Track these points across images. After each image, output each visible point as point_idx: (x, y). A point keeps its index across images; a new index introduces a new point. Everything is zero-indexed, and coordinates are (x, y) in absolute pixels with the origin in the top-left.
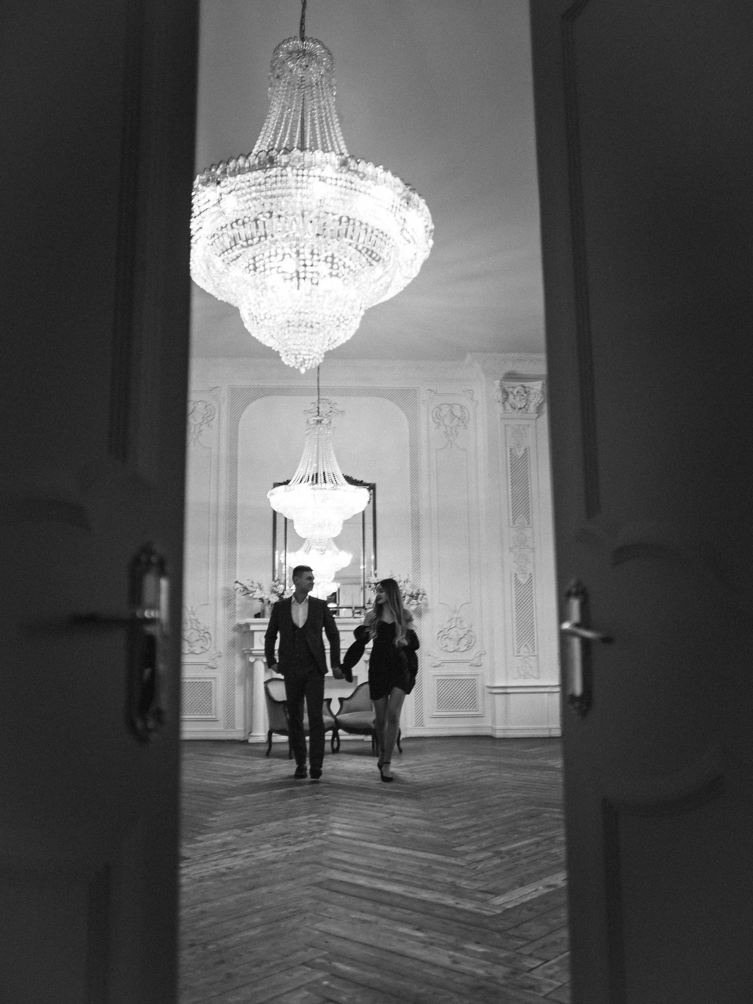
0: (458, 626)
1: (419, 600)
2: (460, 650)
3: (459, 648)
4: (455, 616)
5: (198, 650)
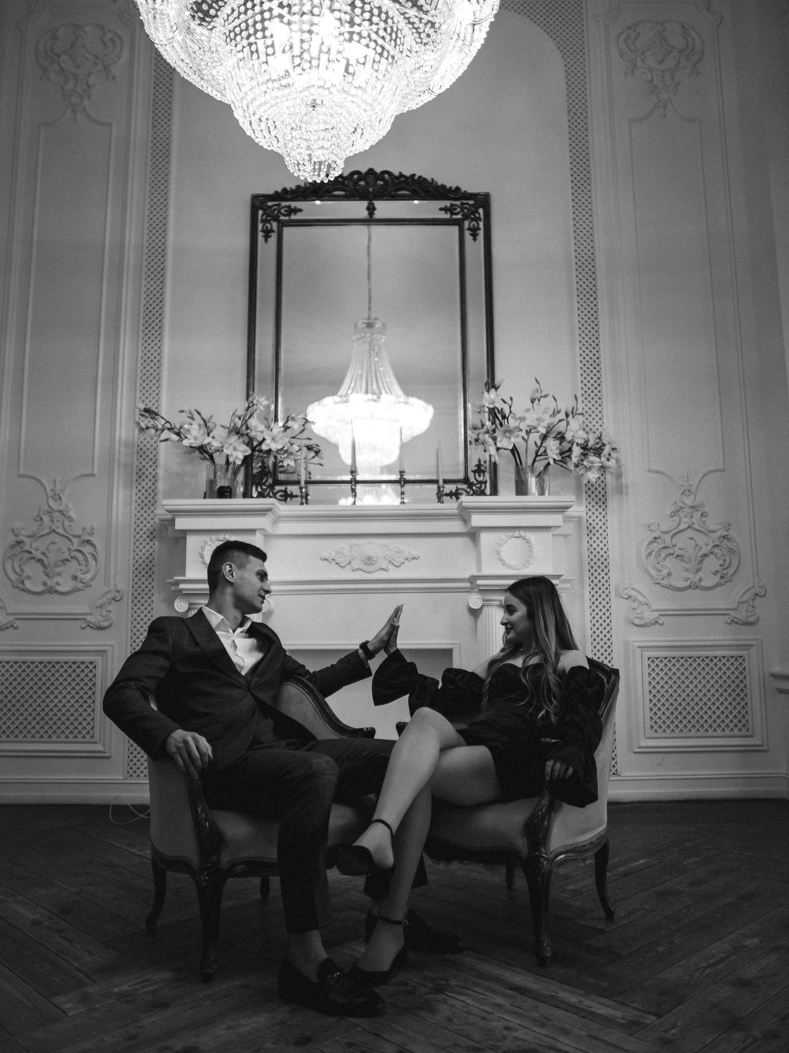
0: (696, 526)
1: (603, 459)
2: (703, 584)
3: (700, 580)
4: (689, 501)
5: (65, 585)
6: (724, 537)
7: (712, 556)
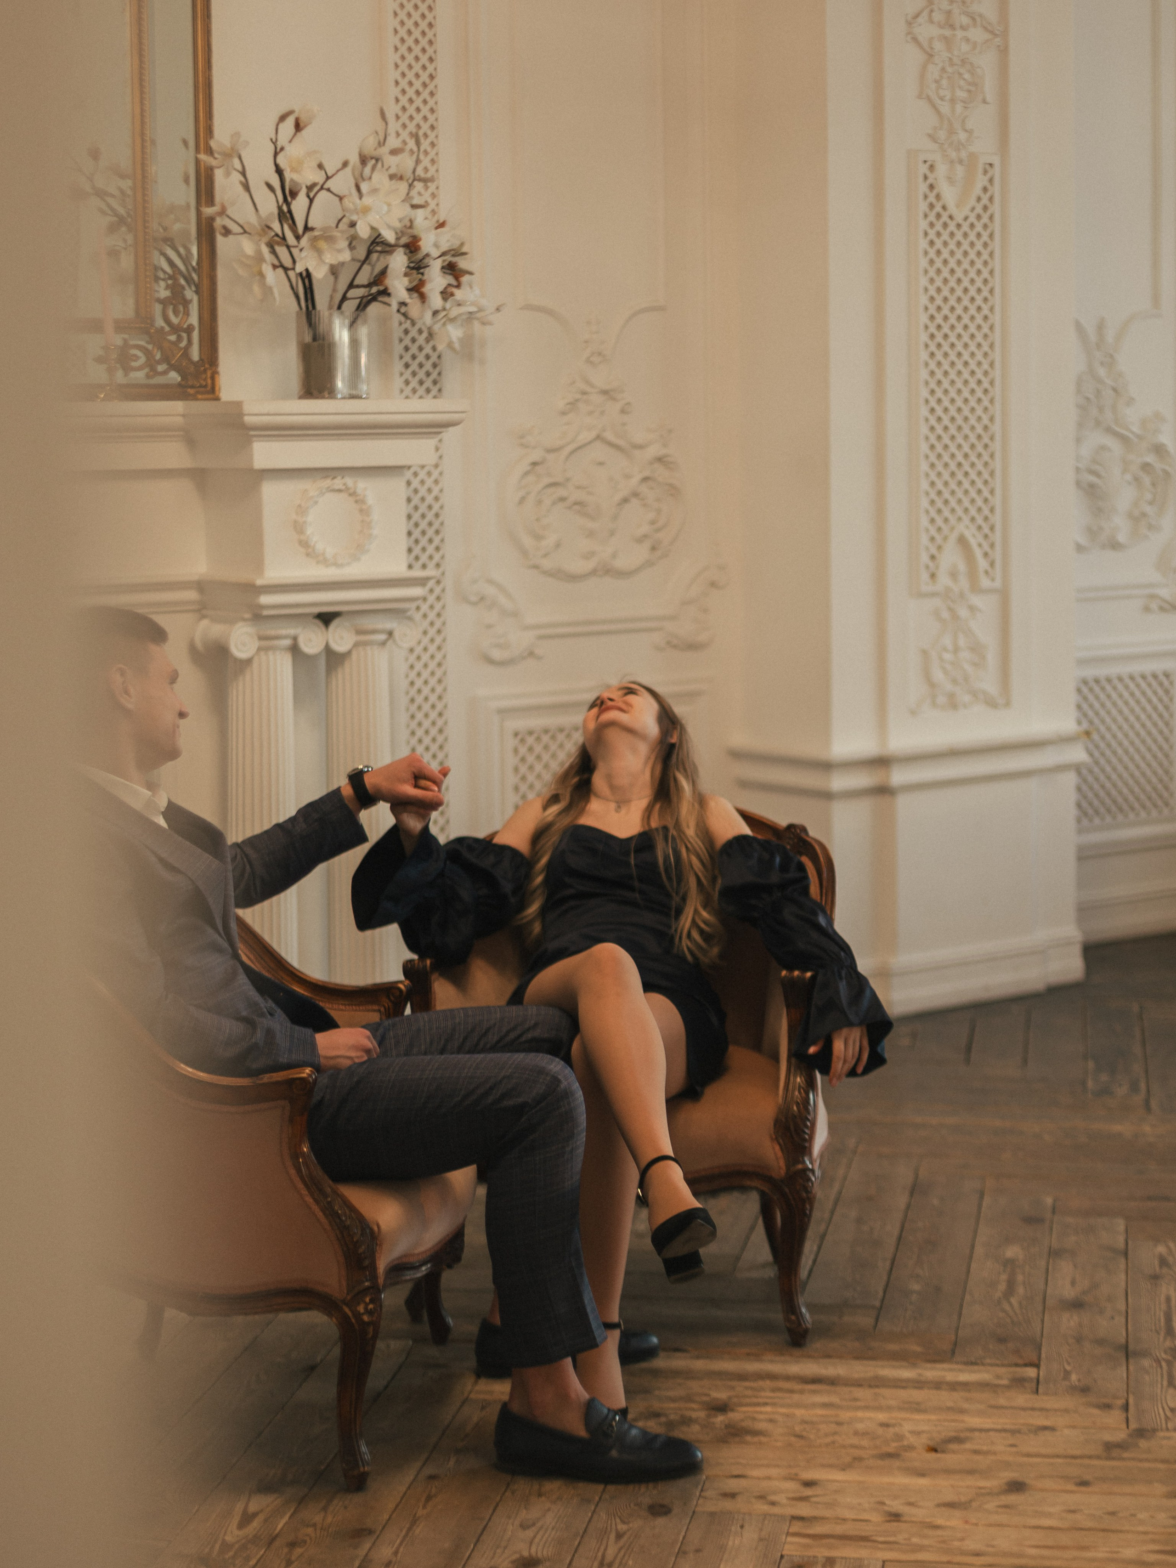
0: (610, 436)
2: (619, 564)
3: (615, 555)
4: (598, 378)
6: (660, 460)
7: (635, 501)
